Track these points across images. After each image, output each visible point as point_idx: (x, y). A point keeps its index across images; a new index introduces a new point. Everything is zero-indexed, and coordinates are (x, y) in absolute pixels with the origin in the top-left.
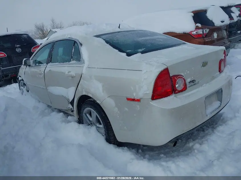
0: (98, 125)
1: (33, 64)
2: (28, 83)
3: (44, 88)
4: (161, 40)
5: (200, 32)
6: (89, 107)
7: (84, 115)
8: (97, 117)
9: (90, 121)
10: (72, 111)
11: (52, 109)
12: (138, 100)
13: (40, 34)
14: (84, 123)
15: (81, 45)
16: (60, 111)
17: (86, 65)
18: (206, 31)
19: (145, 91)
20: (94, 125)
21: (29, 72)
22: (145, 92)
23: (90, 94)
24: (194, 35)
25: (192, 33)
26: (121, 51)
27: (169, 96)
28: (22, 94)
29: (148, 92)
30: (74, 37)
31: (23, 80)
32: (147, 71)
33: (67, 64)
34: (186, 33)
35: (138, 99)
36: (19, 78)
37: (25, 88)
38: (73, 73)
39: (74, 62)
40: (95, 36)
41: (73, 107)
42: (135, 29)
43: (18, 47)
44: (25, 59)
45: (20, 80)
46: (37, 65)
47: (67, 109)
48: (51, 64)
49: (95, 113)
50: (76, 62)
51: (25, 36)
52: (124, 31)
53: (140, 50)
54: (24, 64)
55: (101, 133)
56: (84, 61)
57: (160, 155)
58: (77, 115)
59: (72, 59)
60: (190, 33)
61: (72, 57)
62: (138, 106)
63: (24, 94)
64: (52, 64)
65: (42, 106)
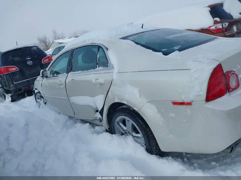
0: (134, 134)
1: (50, 75)
2: (46, 96)
3: (66, 98)
4: (192, 36)
5: (220, 26)
6: (122, 115)
7: (116, 123)
8: (133, 125)
9: (124, 130)
10: (101, 121)
11: (74, 120)
12: (189, 104)
13: (43, 46)
14: (116, 133)
15: (107, 49)
16: (84, 122)
17: (116, 70)
18: (225, 25)
19: (197, 92)
20: (129, 135)
21: (47, 84)
22: (198, 94)
23: (125, 100)
24: (213, 30)
25: (211, 28)
26: (155, 50)
27: (223, 95)
28: (40, 107)
29: (201, 93)
30: (97, 42)
31: (39, 92)
32: (197, 70)
33: (93, 71)
34: (204, 29)
35: (188, 102)
36: (35, 90)
37: (42, 101)
38: (101, 80)
39: (101, 68)
40: (121, 38)
41: (102, 116)
42: (158, 28)
43: (29, 60)
44: (42, 71)
45: (37, 93)
46: (55, 75)
47: (94, 119)
48: (72, 73)
49: (130, 122)
50: (103, 68)
51: (35, 48)
52: (149, 31)
53: (176, 48)
54: (41, 76)
55: (139, 143)
56: (113, 66)
57: (211, 163)
58: (107, 124)
59: (97, 66)
60: (209, 29)
61: (97, 64)
62: (189, 111)
63: (41, 106)
64: (74, 73)
65: (63, 118)
